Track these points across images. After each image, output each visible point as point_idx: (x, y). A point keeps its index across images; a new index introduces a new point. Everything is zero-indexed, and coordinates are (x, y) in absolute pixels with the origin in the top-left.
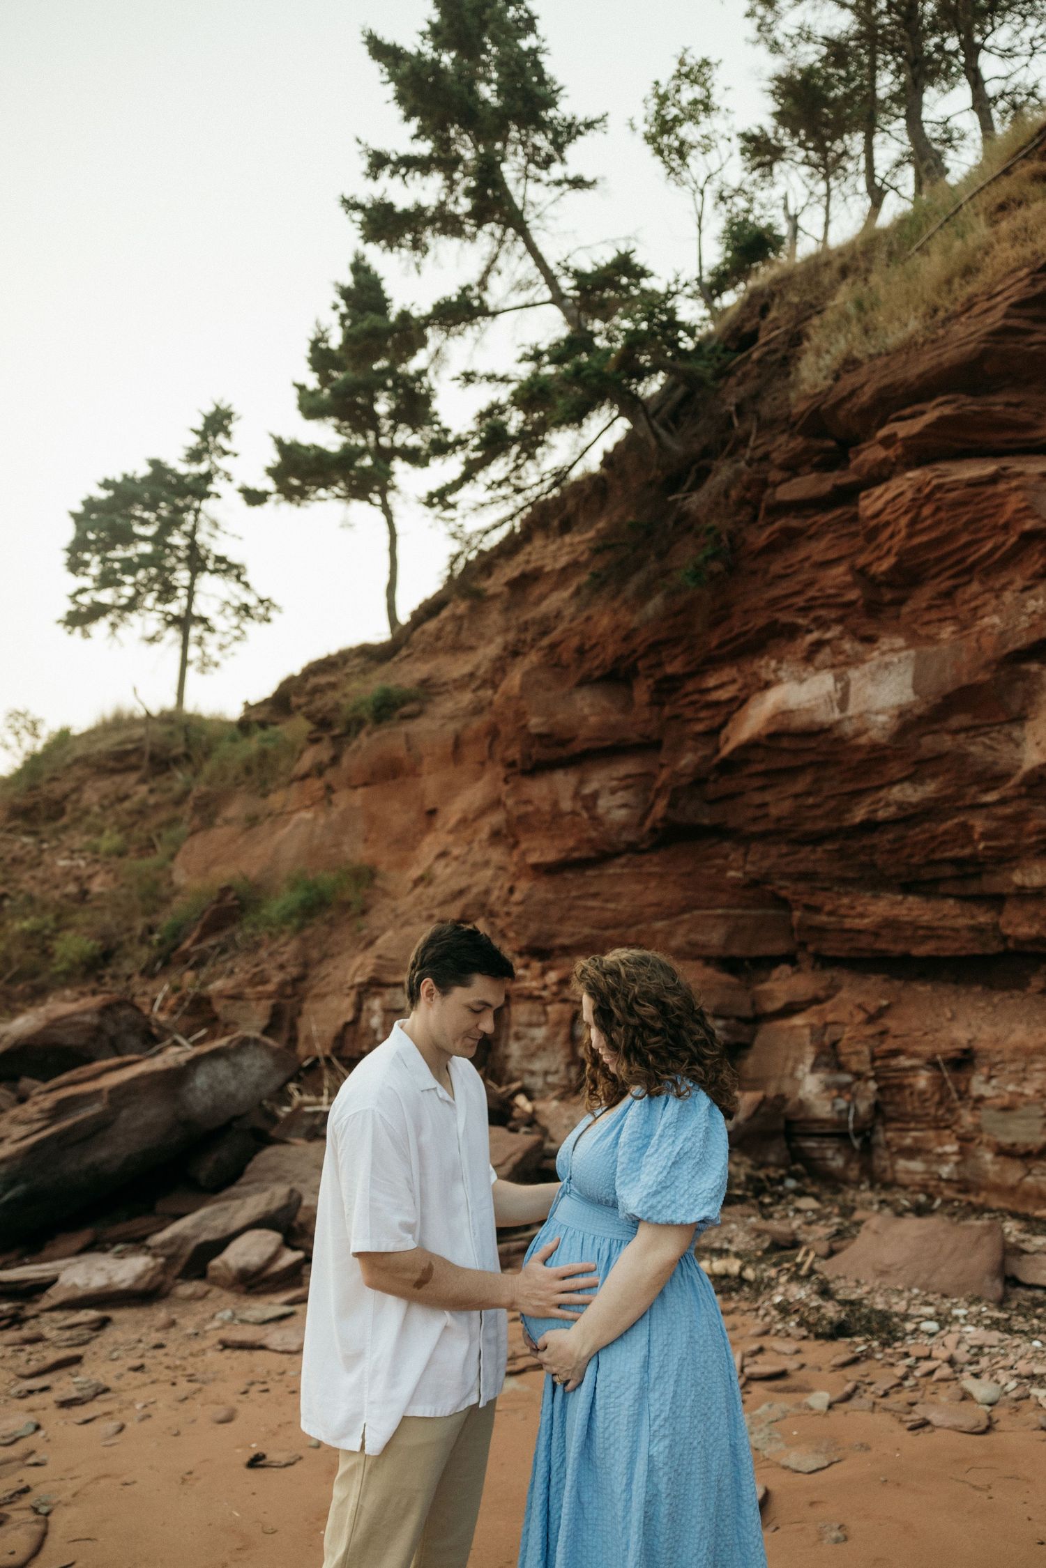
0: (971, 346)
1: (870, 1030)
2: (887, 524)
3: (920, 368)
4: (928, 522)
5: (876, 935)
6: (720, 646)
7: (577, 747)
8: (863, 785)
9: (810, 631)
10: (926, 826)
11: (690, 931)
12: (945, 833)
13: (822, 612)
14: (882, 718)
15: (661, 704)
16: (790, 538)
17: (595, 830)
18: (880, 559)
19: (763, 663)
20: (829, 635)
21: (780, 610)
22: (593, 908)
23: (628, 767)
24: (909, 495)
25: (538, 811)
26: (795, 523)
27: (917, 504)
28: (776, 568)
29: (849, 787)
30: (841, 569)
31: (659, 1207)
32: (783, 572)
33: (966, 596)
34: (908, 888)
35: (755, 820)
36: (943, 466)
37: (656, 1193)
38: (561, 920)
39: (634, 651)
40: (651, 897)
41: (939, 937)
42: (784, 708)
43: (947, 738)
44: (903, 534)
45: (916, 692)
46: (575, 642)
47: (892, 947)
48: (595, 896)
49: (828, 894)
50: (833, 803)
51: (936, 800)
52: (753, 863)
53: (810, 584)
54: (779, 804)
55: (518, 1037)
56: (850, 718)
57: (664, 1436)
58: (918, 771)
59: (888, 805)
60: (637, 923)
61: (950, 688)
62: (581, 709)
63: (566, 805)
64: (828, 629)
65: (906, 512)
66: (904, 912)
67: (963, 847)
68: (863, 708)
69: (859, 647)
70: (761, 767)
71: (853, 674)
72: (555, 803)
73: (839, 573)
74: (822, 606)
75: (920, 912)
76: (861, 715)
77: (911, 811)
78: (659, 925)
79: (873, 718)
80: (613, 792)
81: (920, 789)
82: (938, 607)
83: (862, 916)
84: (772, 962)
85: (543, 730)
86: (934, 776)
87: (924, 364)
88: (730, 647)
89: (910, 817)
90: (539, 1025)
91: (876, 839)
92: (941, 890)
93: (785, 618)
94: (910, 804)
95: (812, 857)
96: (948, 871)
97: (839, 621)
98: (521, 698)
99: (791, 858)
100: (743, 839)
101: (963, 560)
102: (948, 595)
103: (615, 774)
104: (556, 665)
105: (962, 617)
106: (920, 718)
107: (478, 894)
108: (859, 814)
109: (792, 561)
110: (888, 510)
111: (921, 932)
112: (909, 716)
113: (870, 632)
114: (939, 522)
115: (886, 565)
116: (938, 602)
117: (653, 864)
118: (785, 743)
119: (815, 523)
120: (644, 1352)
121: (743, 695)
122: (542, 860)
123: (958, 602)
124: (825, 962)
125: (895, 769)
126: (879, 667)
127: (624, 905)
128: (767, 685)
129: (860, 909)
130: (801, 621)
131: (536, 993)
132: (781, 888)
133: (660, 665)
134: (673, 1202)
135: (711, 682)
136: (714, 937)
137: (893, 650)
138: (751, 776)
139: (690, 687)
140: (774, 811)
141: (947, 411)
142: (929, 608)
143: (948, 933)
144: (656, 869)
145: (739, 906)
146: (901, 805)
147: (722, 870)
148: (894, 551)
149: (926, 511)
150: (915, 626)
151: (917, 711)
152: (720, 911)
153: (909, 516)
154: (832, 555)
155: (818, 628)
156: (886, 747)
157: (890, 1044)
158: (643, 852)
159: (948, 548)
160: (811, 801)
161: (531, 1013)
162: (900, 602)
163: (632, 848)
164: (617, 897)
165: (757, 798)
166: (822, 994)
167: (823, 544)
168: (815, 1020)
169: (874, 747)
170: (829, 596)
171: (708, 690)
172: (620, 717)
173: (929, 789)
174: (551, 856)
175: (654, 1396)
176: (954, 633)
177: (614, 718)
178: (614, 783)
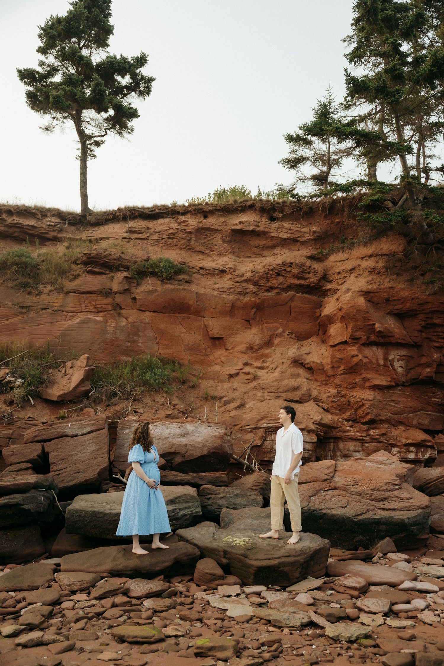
7: (393, 340)
11: (419, 418)
17: (396, 375)
22: (392, 406)
23: (404, 352)
25: (371, 362)
40: (410, 404)
48: (393, 401)
60: (403, 414)
62: (391, 325)
63: (381, 362)
72: (377, 360)
78: (410, 415)
80: (398, 360)
85: (381, 329)
103: (399, 354)
117: (408, 391)
122: (381, 384)
127: (401, 406)
131: (359, 437)
136: (427, 422)
147: (430, 397)
152: (429, 413)
158: (406, 386)
161: (355, 446)
163: (404, 384)
164: (399, 402)
174: (384, 383)
178: (398, 357)
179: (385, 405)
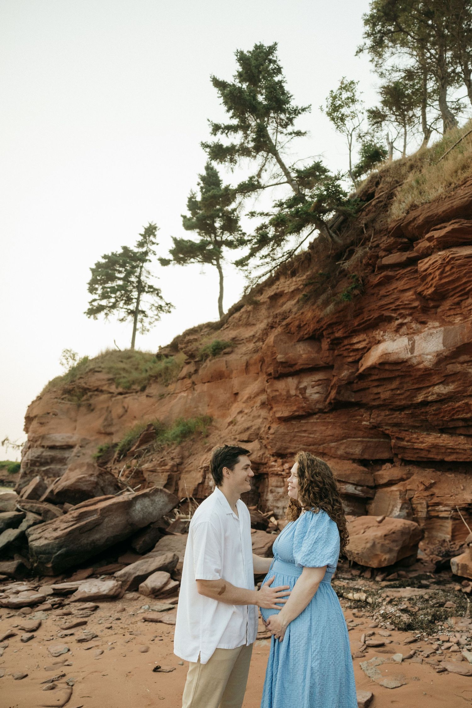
0: (466, 199)
1: (426, 494)
2: (430, 274)
3: (444, 208)
4: (448, 273)
5: (429, 451)
6: (358, 326)
7: (297, 368)
8: (421, 386)
9: (397, 319)
10: (450, 404)
11: (346, 447)
12: (459, 407)
13: (402, 311)
14: (429, 357)
15: (333, 350)
16: (388, 280)
17: (305, 403)
18: (427, 288)
19: (377, 332)
20: (406, 321)
21: (384, 310)
22: (304, 437)
23: (319, 376)
24: (440, 262)
25: (281, 395)
26: (390, 273)
27: (443, 266)
28: (383, 292)
29: (416, 386)
30: (411, 293)
31: (309, 560)
32: (385, 294)
33: (466, 305)
34: (442, 431)
35: (374, 400)
36: (454, 250)
37: (308, 555)
38: (290, 441)
39: (322, 327)
40: (329, 432)
41: (457, 453)
42: (386, 352)
43: (459, 365)
44: (437, 278)
45: (444, 346)
46: (297, 323)
47: (436, 457)
48: (305, 431)
49: (407, 433)
50: (408, 393)
51: (455, 392)
52: (374, 418)
53: (397, 299)
54: (385, 393)
55: (272, 492)
56: (415, 357)
57: (318, 659)
58: (446, 380)
59: (433, 394)
60: (322, 444)
61: (459, 344)
62: (299, 351)
63: (293, 392)
64: (406, 318)
65: (438, 269)
66: (442, 441)
67: (467, 413)
68: (421, 352)
69: (419, 326)
70: (377, 377)
71: (416, 338)
72: (288, 391)
73: (409, 295)
74: (402, 308)
75: (449, 442)
76: (420, 356)
77: (443, 397)
78: (333, 444)
79: (426, 357)
80: (313, 387)
81: (447, 388)
82: (454, 309)
83: (422, 443)
84: (383, 462)
85: (283, 360)
86: (453, 382)
87: (445, 207)
88: (363, 326)
89: (442, 400)
90: (281, 487)
91: (427, 409)
92: (458, 432)
93: (387, 313)
94: (443, 394)
95: (398, 417)
96: (461, 424)
97: (410, 315)
98: (274, 346)
99: (390, 417)
100: (370, 408)
101: (464, 289)
102: (458, 304)
103: (314, 379)
104: (289, 333)
105: (464, 313)
106: (446, 357)
107: (255, 429)
108: (420, 398)
109: (390, 289)
110: (431, 268)
111: (449, 451)
112: (441, 356)
113: (423, 320)
114: (453, 273)
115: (430, 291)
116: (454, 307)
117: (330, 418)
118: (387, 367)
119: (399, 273)
120: (309, 624)
121: (368, 346)
122: (282, 415)
123: (463, 307)
124: (406, 462)
125: (436, 379)
126: (428, 335)
127: (317, 435)
128: (379, 342)
129: (421, 440)
130: (393, 315)
131: (280, 473)
132: (386, 430)
133: (333, 333)
134: (315, 558)
135: (355, 340)
136: (357, 450)
137: (434, 328)
138: (372, 381)
139: (346, 342)
140: (382, 396)
141: (456, 226)
142: (450, 309)
143: (461, 451)
144: (332, 420)
145: (367, 437)
146: (438, 395)
147: (361, 421)
148: (433, 285)
149: (448, 268)
150: (443, 317)
151: (445, 354)
152: (359, 439)
153: (440, 270)
154: (406, 287)
155: (401, 318)
156: (431, 369)
157: (435, 500)
158: (325, 413)
159: (457, 285)
160: (399, 392)
161: (277, 481)
162: (437, 307)
163: (321, 411)
164: (314, 432)
165: (375, 390)
166: (405, 476)
167: (403, 282)
168: (401, 488)
169: (426, 369)
170: (406, 304)
171: (354, 344)
172: (316, 355)
173: (451, 388)
174: (286, 414)
175: (313, 642)
176: (461, 320)
177: (314, 355)
178: (313, 383)
179: (294, 437)
